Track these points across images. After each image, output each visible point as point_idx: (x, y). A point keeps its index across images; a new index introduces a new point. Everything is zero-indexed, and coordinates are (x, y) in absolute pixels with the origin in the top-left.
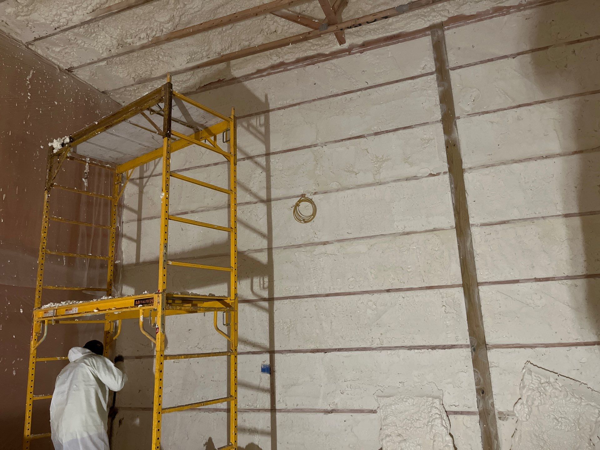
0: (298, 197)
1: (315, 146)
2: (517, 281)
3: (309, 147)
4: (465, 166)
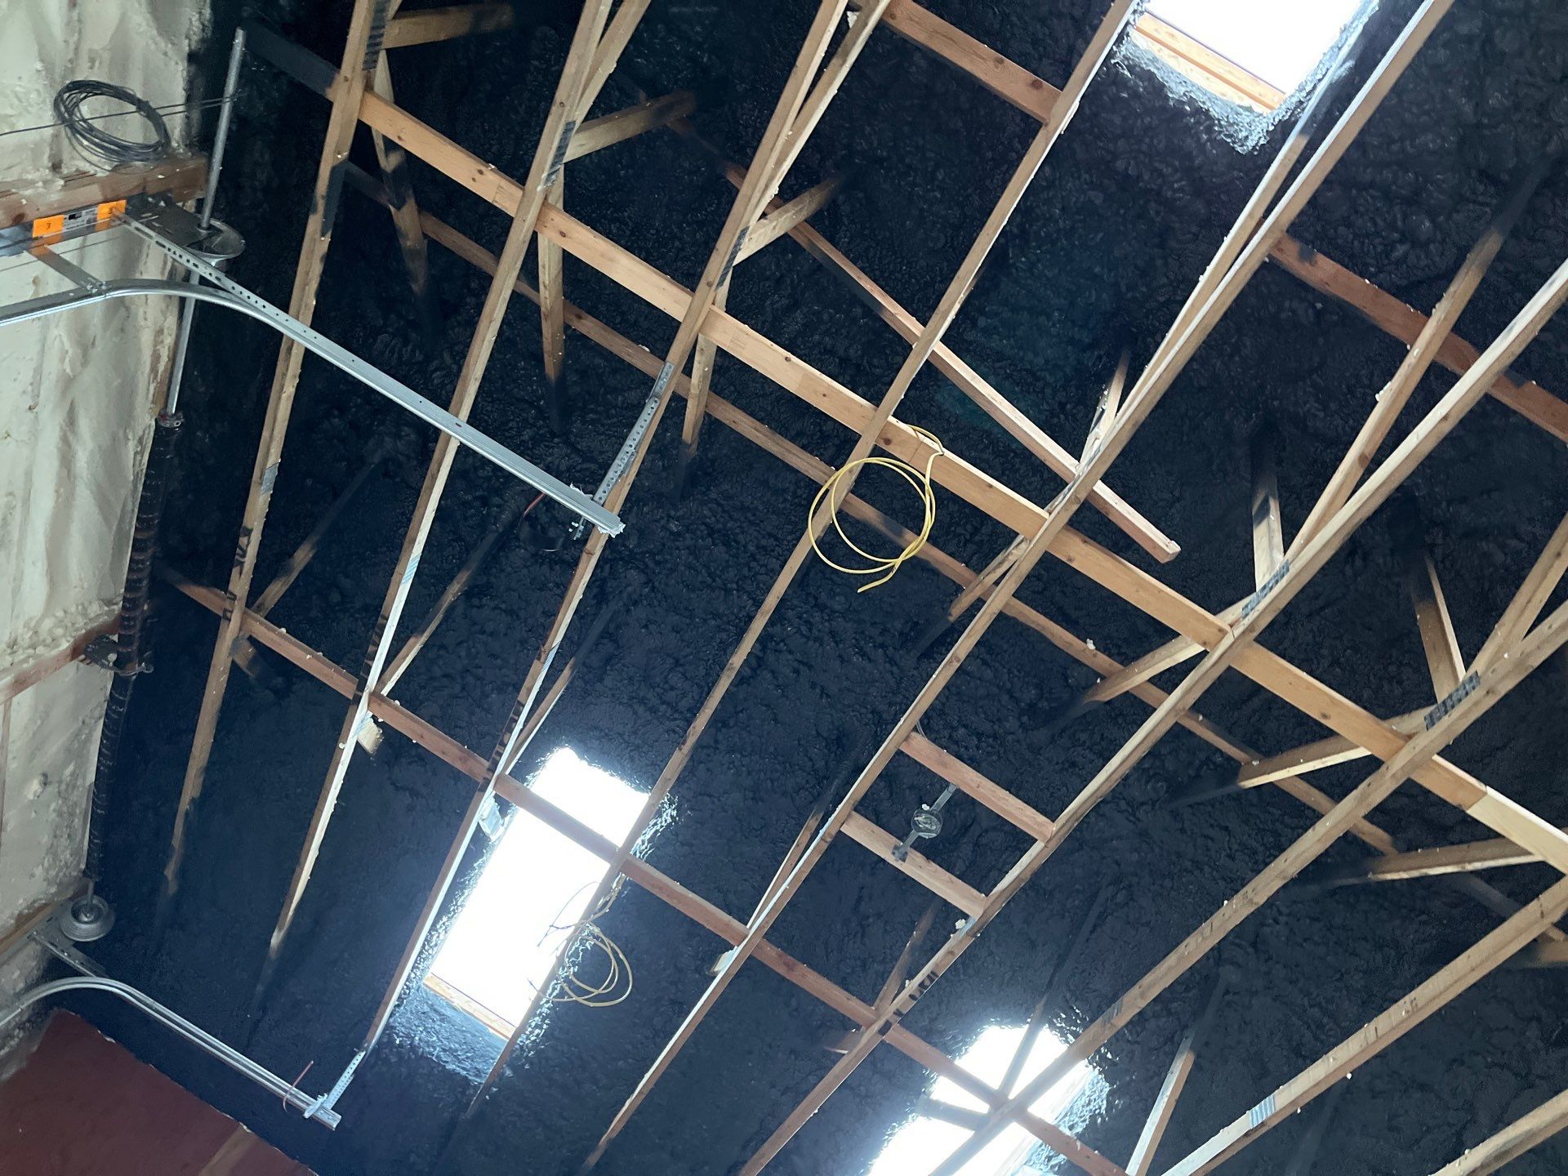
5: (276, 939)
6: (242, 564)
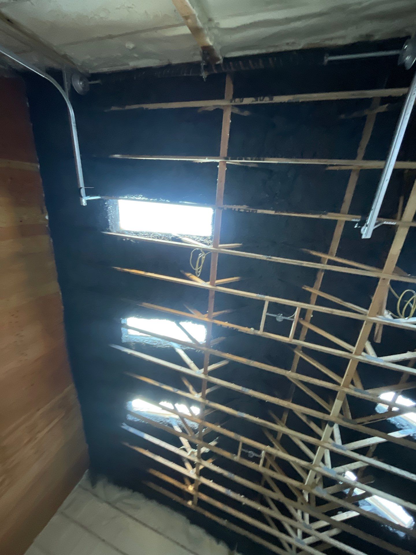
5: (117, 156)
6: (257, 100)
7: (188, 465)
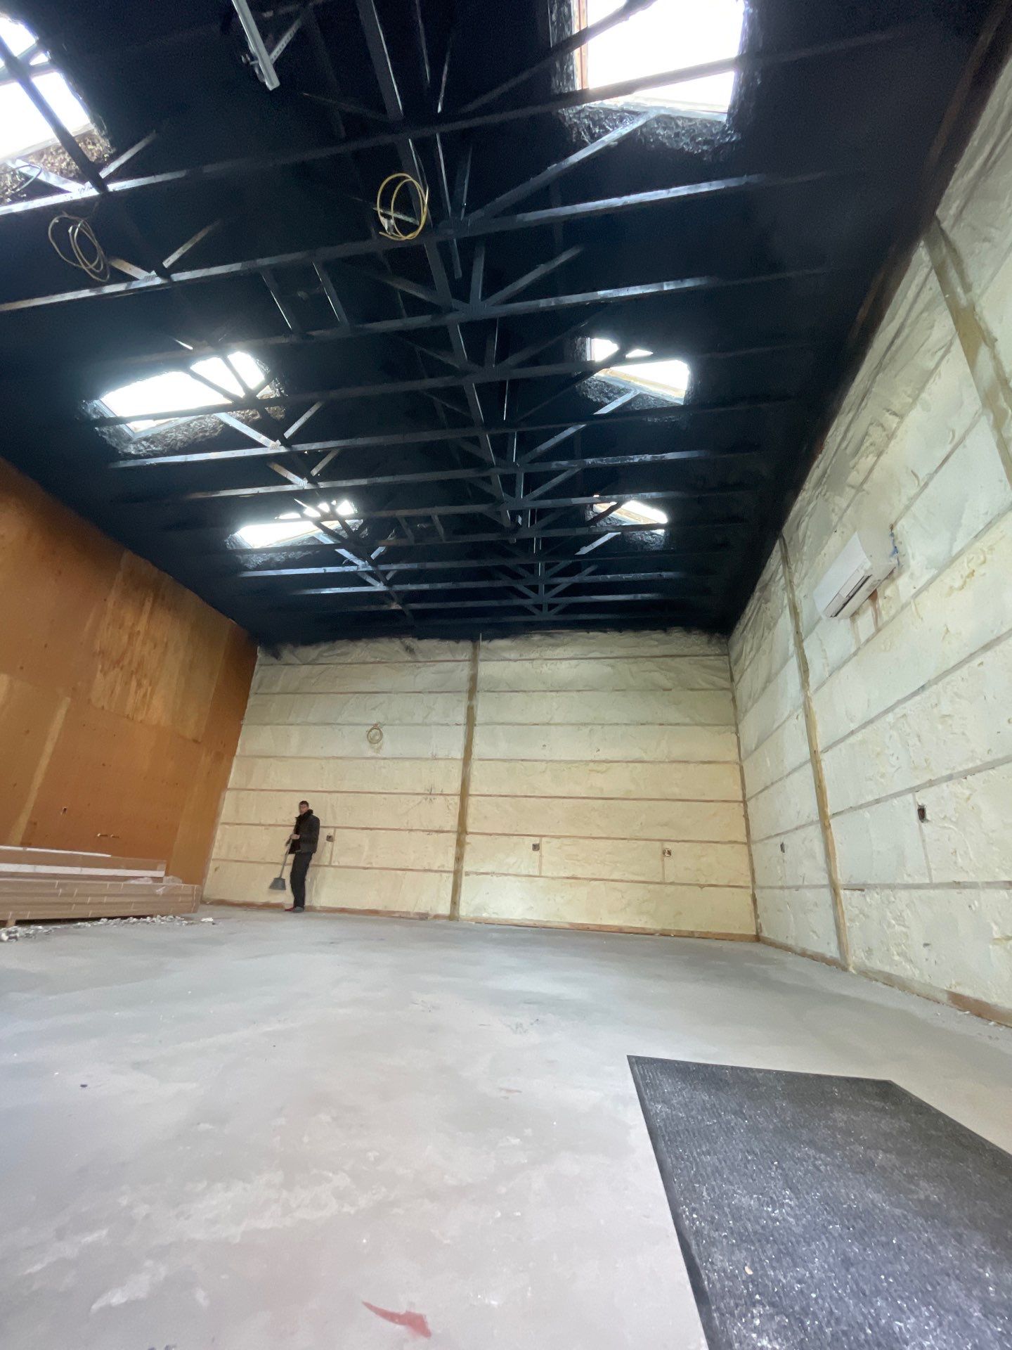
0: (371, 725)
1: (390, 693)
2: (490, 796)
3: (386, 693)
4: (476, 723)
7: (370, 580)
